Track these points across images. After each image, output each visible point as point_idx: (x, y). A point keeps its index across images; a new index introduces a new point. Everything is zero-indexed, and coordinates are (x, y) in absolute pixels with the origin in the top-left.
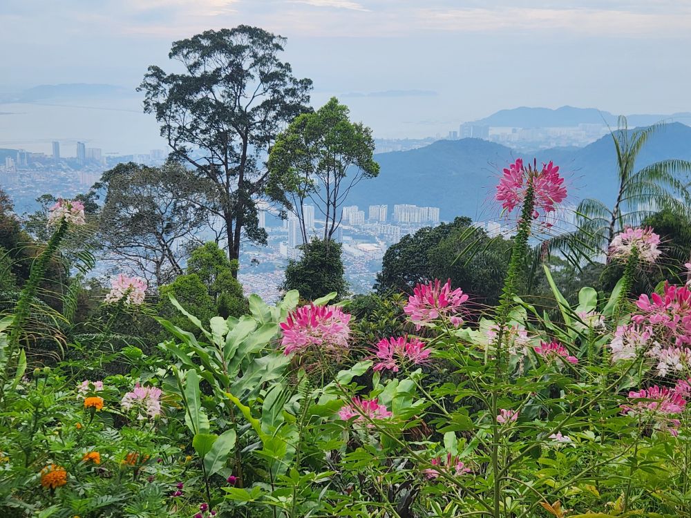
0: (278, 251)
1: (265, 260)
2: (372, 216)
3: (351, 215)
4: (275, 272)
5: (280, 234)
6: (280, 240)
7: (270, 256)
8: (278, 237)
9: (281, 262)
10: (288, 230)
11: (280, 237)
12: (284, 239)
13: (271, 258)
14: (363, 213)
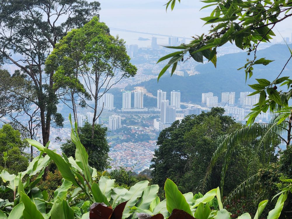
0: (153, 126)
1: (143, 132)
2: (223, 100)
3: (208, 99)
4: (150, 141)
5: (154, 112)
6: (154, 118)
7: (146, 129)
8: (153, 115)
9: (154, 134)
10: (160, 110)
11: (154, 115)
12: (158, 117)
13: (147, 131)
14: (217, 98)
